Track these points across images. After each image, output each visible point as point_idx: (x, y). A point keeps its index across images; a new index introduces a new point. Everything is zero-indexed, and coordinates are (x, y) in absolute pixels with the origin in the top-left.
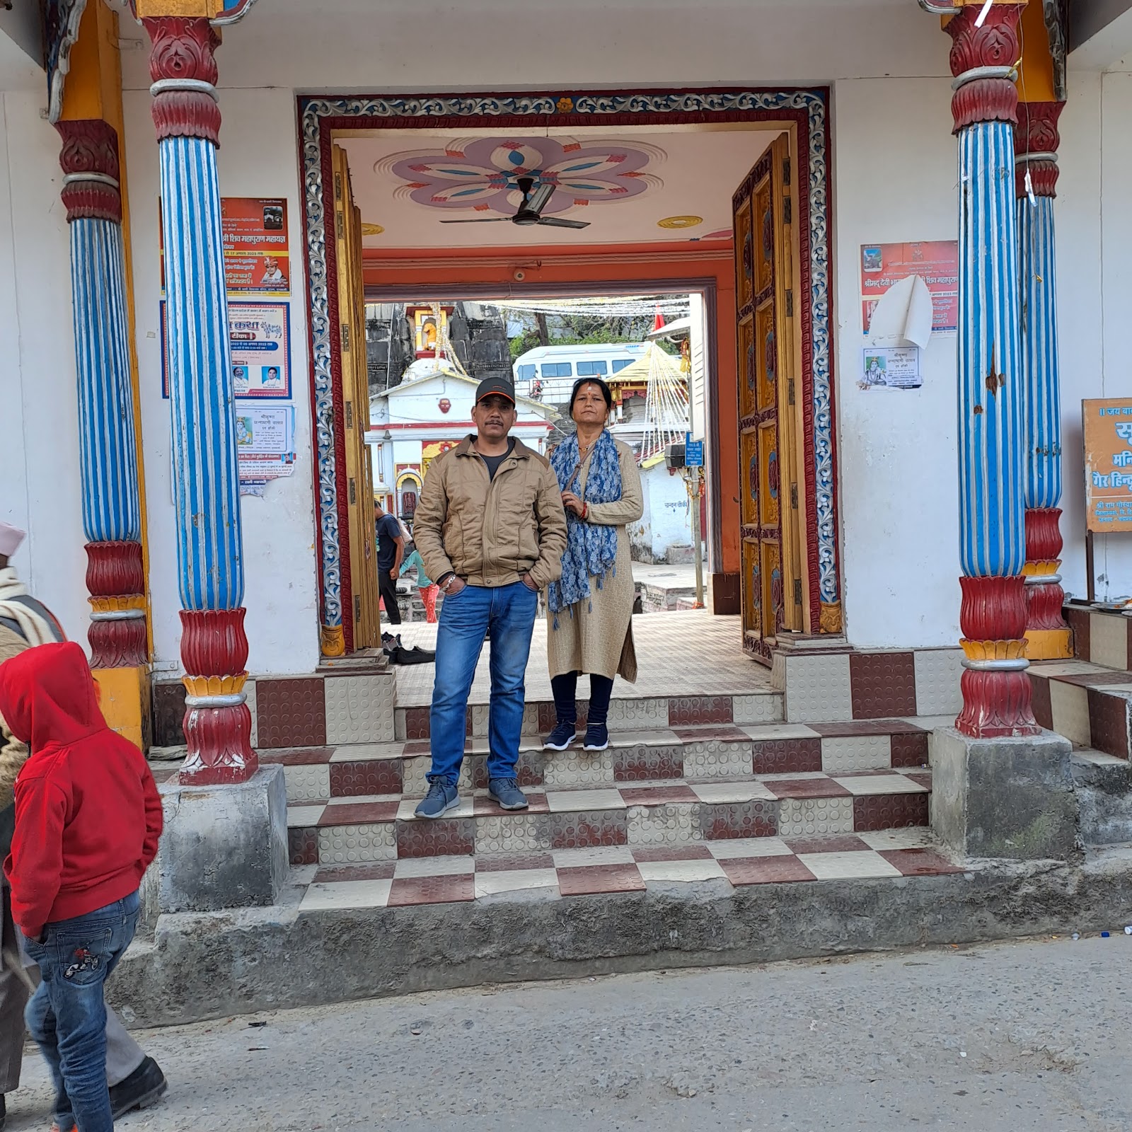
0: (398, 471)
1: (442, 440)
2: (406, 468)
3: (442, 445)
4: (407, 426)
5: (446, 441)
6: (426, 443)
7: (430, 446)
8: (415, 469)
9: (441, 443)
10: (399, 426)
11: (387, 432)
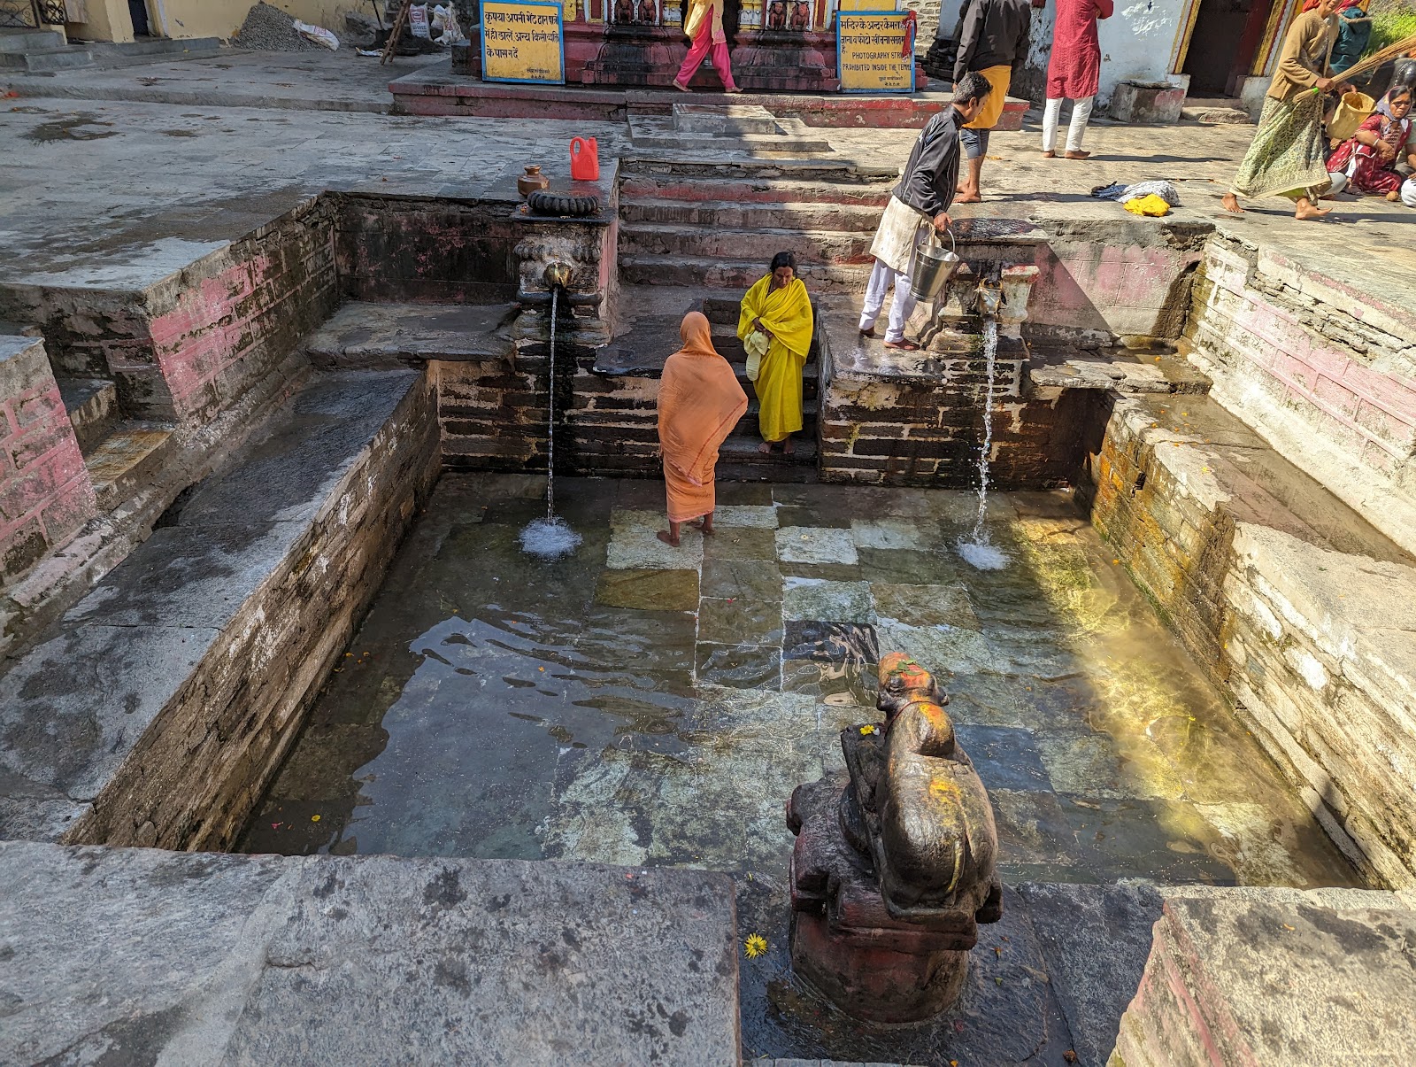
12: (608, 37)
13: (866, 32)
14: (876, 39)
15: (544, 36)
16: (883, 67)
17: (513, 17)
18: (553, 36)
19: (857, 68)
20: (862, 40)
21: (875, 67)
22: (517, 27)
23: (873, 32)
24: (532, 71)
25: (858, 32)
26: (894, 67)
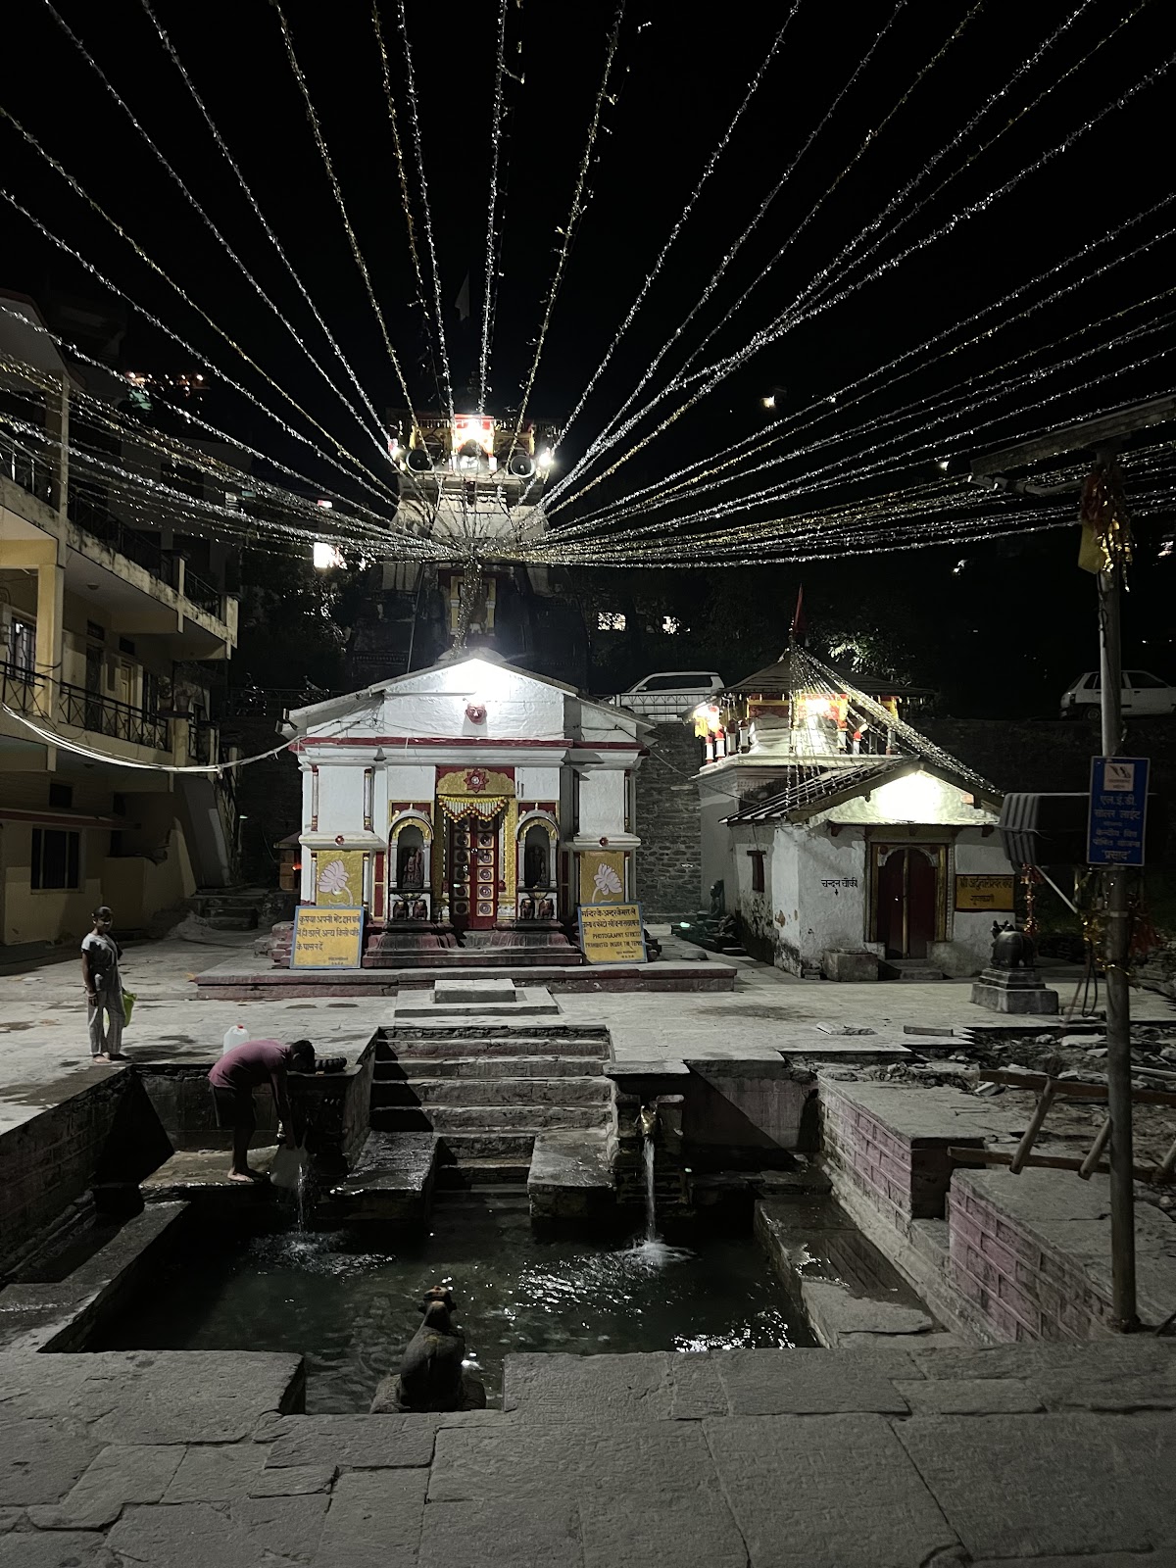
0: (393, 813)
1: (469, 767)
2: (407, 808)
3: (468, 774)
4: (412, 742)
5: (476, 767)
6: (442, 771)
7: (449, 776)
8: (421, 810)
9: (466, 771)
10: (399, 742)
11: (380, 751)
12: (390, 930)
13: (603, 918)
14: (612, 923)
15: (346, 932)
16: (619, 944)
17: (322, 919)
18: (354, 932)
19: (597, 945)
20: (600, 924)
21: (612, 944)
22: (326, 926)
23: (609, 918)
24: (333, 959)
25: (597, 918)
26: (628, 943)
